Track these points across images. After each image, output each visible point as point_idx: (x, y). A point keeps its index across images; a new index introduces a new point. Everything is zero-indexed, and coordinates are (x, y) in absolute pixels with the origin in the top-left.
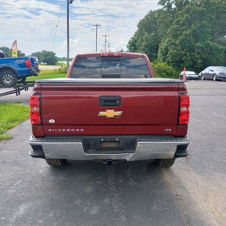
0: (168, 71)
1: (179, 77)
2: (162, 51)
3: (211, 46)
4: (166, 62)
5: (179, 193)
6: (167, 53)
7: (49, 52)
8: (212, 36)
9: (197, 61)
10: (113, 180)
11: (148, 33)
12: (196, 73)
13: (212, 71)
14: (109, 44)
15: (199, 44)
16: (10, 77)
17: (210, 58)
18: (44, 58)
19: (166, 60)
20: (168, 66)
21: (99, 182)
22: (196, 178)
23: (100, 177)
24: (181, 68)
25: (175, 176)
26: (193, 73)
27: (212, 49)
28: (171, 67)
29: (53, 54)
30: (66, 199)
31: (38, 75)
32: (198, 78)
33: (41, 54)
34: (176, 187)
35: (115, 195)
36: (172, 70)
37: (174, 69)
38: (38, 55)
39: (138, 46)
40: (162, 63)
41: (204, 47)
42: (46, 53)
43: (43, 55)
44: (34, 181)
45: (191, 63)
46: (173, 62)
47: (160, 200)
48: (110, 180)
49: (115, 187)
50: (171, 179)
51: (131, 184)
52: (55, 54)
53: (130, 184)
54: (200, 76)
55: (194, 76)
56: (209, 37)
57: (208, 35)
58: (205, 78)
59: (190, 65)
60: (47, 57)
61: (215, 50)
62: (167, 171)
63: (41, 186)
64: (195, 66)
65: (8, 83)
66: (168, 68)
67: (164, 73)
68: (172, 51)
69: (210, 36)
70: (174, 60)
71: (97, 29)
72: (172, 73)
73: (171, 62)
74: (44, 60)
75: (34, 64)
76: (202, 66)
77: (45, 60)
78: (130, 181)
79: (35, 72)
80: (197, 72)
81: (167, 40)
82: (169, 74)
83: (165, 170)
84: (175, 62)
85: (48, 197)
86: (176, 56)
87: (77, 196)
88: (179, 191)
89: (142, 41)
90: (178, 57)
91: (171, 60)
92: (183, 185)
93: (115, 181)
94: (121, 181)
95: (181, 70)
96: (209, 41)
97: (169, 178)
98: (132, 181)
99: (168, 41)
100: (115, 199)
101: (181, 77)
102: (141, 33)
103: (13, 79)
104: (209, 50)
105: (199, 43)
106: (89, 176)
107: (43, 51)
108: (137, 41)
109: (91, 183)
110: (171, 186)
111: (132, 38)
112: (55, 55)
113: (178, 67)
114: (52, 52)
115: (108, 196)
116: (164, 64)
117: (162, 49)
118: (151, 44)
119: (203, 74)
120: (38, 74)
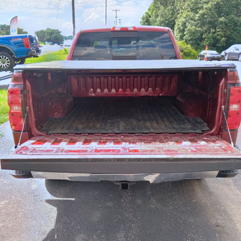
0: (186, 51)
1: (198, 57)
2: (179, 28)
3: (236, 21)
4: (183, 40)
5: (220, 222)
6: (184, 30)
7: (54, 30)
8: (236, 10)
9: (221, 39)
10: (129, 200)
11: (163, 7)
12: (218, 52)
13: (238, 50)
14: (119, 20)
15: (222, 19)
16: (6, 59)
17: (233, 35)
18: (48, 37)
19: (184, 37)
20: (186, 44)
21: (110, 204)
22: (239, 196)
23: (111, 196)
24: (201, 46)
25: (210, 194)
26: (215, 52)
27: (236, 25)
28: (189, 46)
29: (58, 32)
30: (65, 232)
31: (38, 57)
32: (220, 58)
33: (45, 32)
34: (214, 211)
35: (132, 225)
36: (191, 49)
37: (192, 49)
38: (43, 34)
39: (152, 22)
40: (179, 41)
41: (228, 22)
42: (50, 31)
43: (48, 33)
44: (23, 201)
45: (213, 41)
46: (191, 40)
47: (195, 234)
48: (124, 200)
49: (131, 212)
50: (206, 198)
51: (154, 207)
52: (61, 32)
53: (151, 207)
54: (223, 56)
55: (216, 56)
56: (233, 11)
57: (232, 8)
58: (229, 58)
59: (211, 43)
60: (52, 36)
61: (240, 25)
62: (199, 185)
63: (32, 210)
64: (217, 45)
65: (4, 66)
66: (187, 47)
67: (182, 52)
68: (190, 27)
69: (235, 9)
70: (193, 37)
71: (106, 3)
72: (191, 52)
73: (189, 41)
74: (48, 39)
75: (33, 43)
76: (225, 45)
77: (50, 39)
78: (151, 202)
79: (34, 52)
80: (220, 51)
81: (184, 15)
82: (187, 54)
83: (197, 183)
84: (194, 40)
85: (40, 230)
86: (195, 34)
87: (79, 228)
88: (219, 217)
89: (157, 16)
90: (197, 34)
91: (189, 38)
92: (223, 208)
93: (131, 202)
94: (139, 202)
95: (200, 49)
96: (233, 16)
97: (203, 196)
98: (154, 201)
99: (187, 16)
100: (132, 234)
101: (201, 57)
102: (156, 7)
103: (9, 61)
104: (234, 26)
105: (223, 17)
106: (97, 193)
107: (47, 29)
108: (151, 16)
109: (100, 206)
110: (207, 210)
111: (146, 13)
112: (61, 34)
113: (197, 45)
114: (57, 30)
115: (122, 228)
116: (181, 42)
117: (179, 25)
118: (168, 19)
119: (227, 53)
120: (38, 55)
